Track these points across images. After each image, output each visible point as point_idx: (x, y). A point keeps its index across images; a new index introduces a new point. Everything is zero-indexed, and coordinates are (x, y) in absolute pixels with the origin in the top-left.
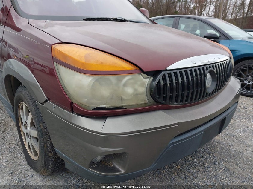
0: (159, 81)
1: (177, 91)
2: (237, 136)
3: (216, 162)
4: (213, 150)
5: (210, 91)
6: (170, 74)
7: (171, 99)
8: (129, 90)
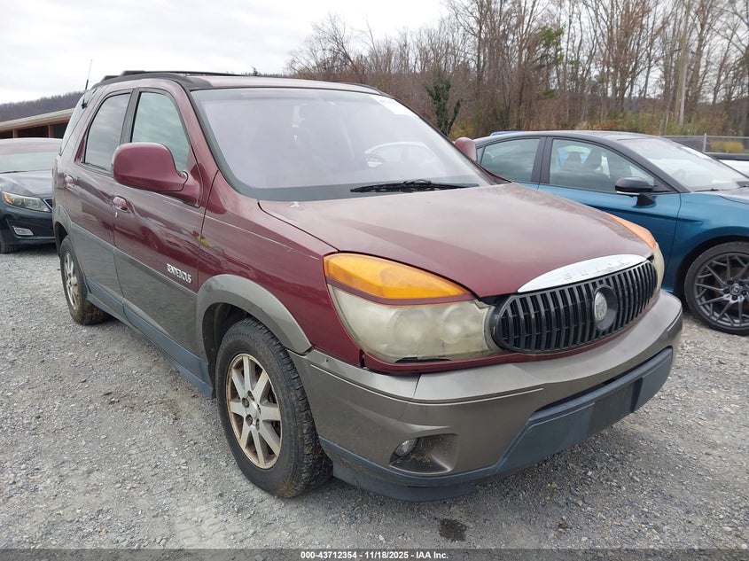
0: (506, 313)
1: (539, 328)
2: (690, 427)
3: (635, 477)
4: (631, 455)
5: (605, 327)
6: (523, 301)
7: (528, 343)
8: (455, 329)
